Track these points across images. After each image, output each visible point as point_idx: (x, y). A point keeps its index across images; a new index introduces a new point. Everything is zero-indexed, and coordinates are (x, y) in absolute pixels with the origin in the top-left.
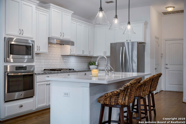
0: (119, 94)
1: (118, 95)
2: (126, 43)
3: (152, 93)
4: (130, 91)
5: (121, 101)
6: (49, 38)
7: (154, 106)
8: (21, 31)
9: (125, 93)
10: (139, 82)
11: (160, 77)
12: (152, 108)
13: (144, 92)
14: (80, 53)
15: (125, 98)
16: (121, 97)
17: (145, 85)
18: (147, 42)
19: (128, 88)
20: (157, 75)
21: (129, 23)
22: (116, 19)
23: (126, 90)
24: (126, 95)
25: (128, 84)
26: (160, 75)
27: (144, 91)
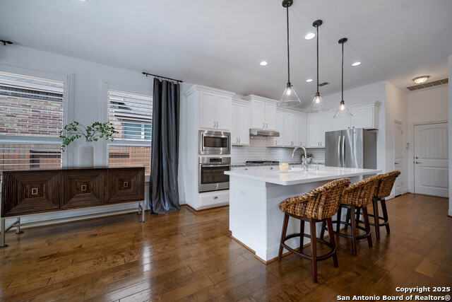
0: (307, 202)
1: (305, 202)
2: (348, 131)
3: (383, 199)
4: (326, 198)
5: (310, 212)
6: (250, 130)
7: (386, 218)
8: (216, 124)
9: (317, 201)
10: (347, 186)
11: (397, 176)
12: (381, 222)
13: (361, 200)
14: (289, 145)
15: (317, 209)
16: (310, 206)
17: (362, 188)
18: (380, 128)
19: (321, 195)
20: (390, 174)
21: (343, 102)
22: (318, 97)
23: (319, 197)
24: (318, 204)
25: (321, 188)
26: (396, 174)
27: (360, 198)
